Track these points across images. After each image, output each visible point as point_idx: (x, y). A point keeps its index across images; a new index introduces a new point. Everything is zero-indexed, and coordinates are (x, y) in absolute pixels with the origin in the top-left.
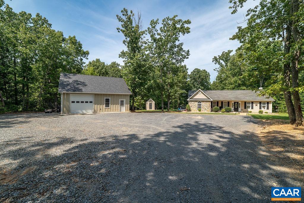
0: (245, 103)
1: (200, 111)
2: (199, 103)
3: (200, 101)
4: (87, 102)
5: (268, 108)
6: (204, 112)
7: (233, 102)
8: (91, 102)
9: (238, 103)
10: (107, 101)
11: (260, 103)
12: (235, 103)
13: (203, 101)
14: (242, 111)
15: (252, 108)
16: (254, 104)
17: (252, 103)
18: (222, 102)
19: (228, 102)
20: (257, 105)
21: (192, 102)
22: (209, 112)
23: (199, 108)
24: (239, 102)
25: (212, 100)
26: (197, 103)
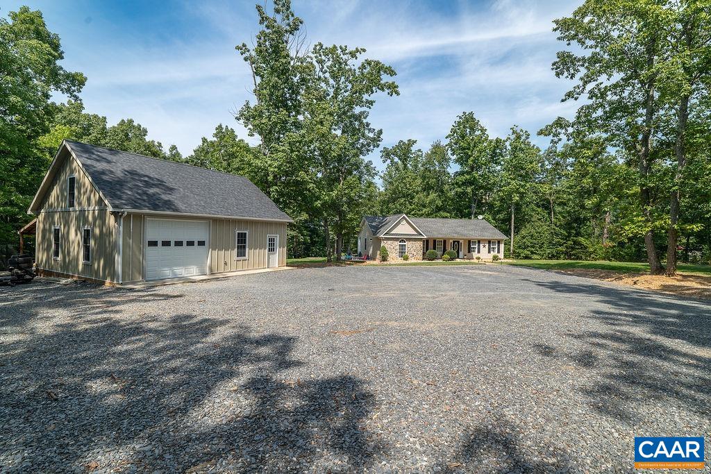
0: (469, 242)
1: (406, 259)
2: (401, 243)
3: (402, 239)
4: (190, 243)
5: (499, 252)
6: (412, 262)
7: (451, 241)
8: (201, 243)
9: (458, 242)
10: (242, 239)
11: (489, 242)
12: (454, 242)
13: (409, 240)
14: (465, 257)
15: (479, 252)
16: (481, 245)
17: (479, 242)
18: (435, 241)
19: (445, 241)
20: (484, 246)
21: (389, 242)
22: (419, 261)
23: (402, 253)
24: (461, 241)
25: (426, 237)
26: (397, 243)
